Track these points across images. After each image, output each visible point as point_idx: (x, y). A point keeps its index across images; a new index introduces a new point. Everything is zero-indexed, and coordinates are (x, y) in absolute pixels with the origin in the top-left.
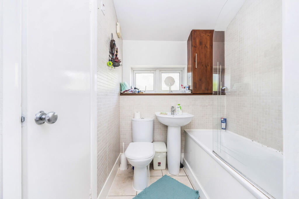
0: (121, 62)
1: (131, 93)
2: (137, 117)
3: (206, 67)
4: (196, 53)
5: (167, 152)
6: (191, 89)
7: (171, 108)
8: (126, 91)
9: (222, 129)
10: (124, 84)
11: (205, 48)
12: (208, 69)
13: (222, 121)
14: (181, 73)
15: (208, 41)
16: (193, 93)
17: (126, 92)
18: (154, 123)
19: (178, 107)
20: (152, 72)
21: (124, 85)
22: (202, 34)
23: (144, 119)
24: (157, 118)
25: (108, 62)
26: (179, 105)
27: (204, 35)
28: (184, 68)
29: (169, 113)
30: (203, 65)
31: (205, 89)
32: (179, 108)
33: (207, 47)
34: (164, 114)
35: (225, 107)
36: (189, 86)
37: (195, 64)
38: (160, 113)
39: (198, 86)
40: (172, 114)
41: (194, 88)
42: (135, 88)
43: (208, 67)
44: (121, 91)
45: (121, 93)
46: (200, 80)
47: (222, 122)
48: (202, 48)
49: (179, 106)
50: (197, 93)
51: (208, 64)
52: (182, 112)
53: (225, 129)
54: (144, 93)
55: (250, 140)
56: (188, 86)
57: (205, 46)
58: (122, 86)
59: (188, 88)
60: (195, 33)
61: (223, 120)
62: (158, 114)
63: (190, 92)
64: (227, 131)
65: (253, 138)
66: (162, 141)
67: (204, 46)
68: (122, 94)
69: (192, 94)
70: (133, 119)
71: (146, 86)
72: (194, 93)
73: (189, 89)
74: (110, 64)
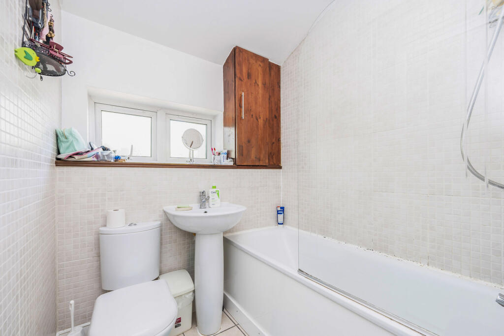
0: (71, 62)
1: (95, 159)
2: (117, 224)
3: (257, 120)
4: (243, 91)
5: (194, 291)
6: (234, 157)
7: (198, 194)
8: (77, 154)
9: (279, 224)
10: (71, 134)
11: (255, 85)
12: (259, 123)
13: (278, 211)
14: (209, 125)
15: (260, 74)
16: (237, 165)
17: (77, 158)
18: (161, 230)
19: (214, 192)
20: (147, 114)
21: (70, 138)
22: (252, 61)
23: (135, 225)
24: (168, 219)
25: (19, 48)
26: (215, 187)
27: (254, 62)
28: (215, 117)
29: (196, 206)
30: (252, 115)
31: (256, 158)
32: (216, 195)
33: (258, 85)
34: (186, 209)
35: (282, 189)
36: (228, 151)
37: (241, 112)
38: (177, 206)
39: (245, 152)
40: (201, 208)
41: (239, 155)
42: (105, 149)
43: (259, 120)
44: (59, 153)
45: (58, 159)
46: (249, 141)
47: (278, 213)
48: (250, 84)
49: (214, 190)
50: (244, 164)
51: (259, 116)
52: (221, 201)
53: (282, 224)
54: (128, 161)
55: (321, 237)
56: (226, 151)
57: (256, 82)
58: (61, 138)
59: (226, 156)
60: (241, 54)
61: (279, 209)
62: (171, 210)
63: (232, 164)
64: (286, 226)
65: (325, 232)
66: (180, 269)
67: (254, 81)
68: (60, 162)
69: (235, 165)
70: (102, 229)
71: (132, 146)
72: (239, 164)
73: (228, 157)
74: (28, 57)
